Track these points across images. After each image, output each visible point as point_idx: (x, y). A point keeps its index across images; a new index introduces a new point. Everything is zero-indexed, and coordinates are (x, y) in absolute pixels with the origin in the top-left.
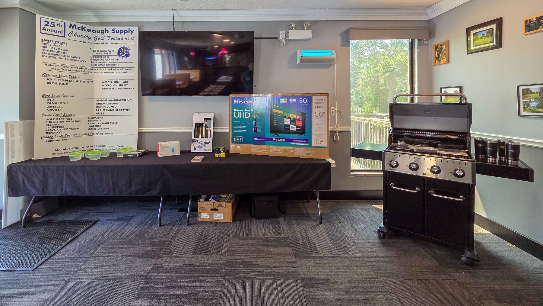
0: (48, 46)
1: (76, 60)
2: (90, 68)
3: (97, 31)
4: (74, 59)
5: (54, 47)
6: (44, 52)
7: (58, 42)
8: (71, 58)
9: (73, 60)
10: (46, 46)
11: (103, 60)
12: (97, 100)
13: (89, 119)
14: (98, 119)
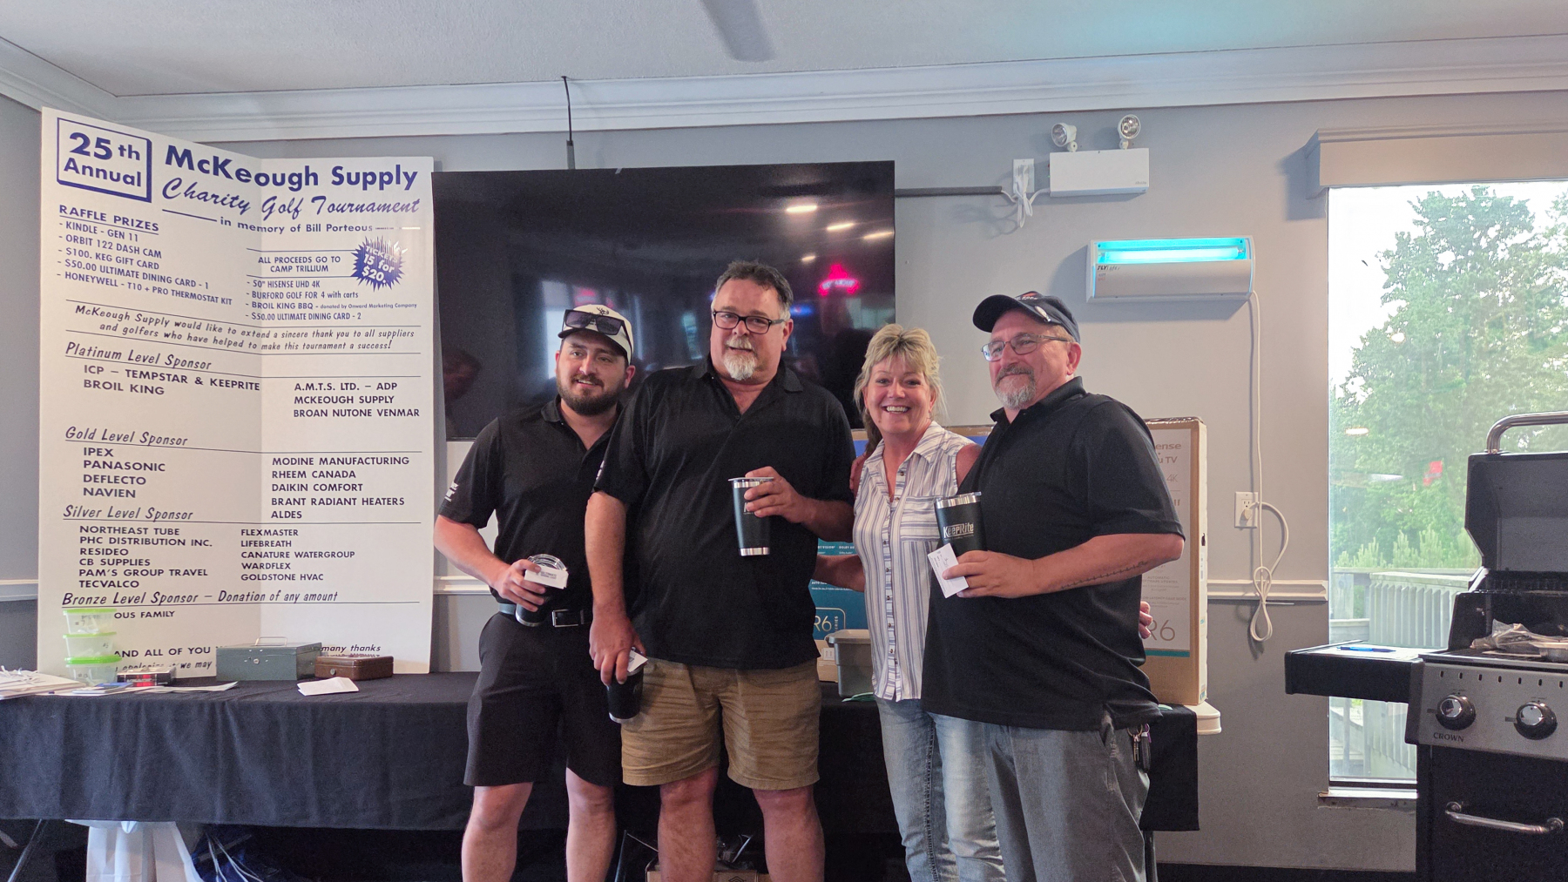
0: (86, 235)
1: (193, 296)
2: (247, 329)
3: (275, 176)
4: (187, 289)
5: (109, 239)
6: (72, 257)
7: (125, 221)
8: (173, 286)
9: (180, 294)
10: (79, 233)
11: (296, 294)
12: (276, 461)
13: (246, 538)
14: (280, 538)
